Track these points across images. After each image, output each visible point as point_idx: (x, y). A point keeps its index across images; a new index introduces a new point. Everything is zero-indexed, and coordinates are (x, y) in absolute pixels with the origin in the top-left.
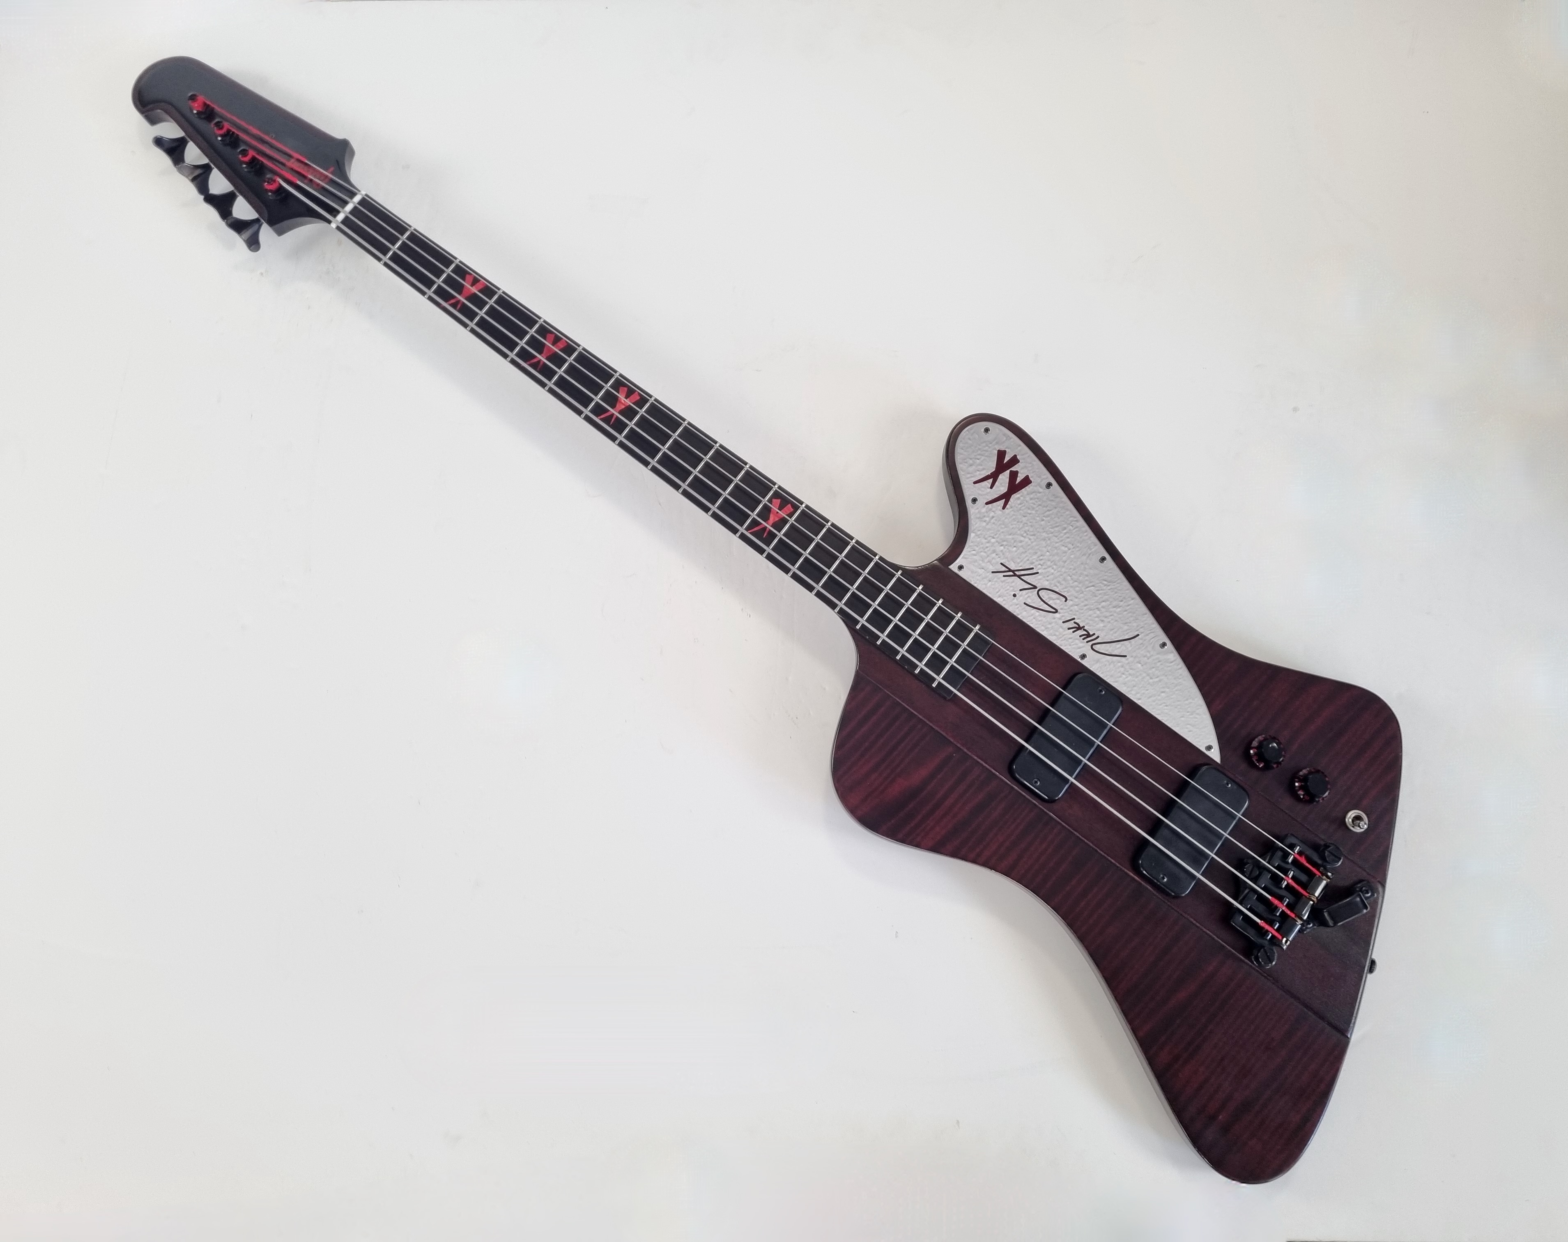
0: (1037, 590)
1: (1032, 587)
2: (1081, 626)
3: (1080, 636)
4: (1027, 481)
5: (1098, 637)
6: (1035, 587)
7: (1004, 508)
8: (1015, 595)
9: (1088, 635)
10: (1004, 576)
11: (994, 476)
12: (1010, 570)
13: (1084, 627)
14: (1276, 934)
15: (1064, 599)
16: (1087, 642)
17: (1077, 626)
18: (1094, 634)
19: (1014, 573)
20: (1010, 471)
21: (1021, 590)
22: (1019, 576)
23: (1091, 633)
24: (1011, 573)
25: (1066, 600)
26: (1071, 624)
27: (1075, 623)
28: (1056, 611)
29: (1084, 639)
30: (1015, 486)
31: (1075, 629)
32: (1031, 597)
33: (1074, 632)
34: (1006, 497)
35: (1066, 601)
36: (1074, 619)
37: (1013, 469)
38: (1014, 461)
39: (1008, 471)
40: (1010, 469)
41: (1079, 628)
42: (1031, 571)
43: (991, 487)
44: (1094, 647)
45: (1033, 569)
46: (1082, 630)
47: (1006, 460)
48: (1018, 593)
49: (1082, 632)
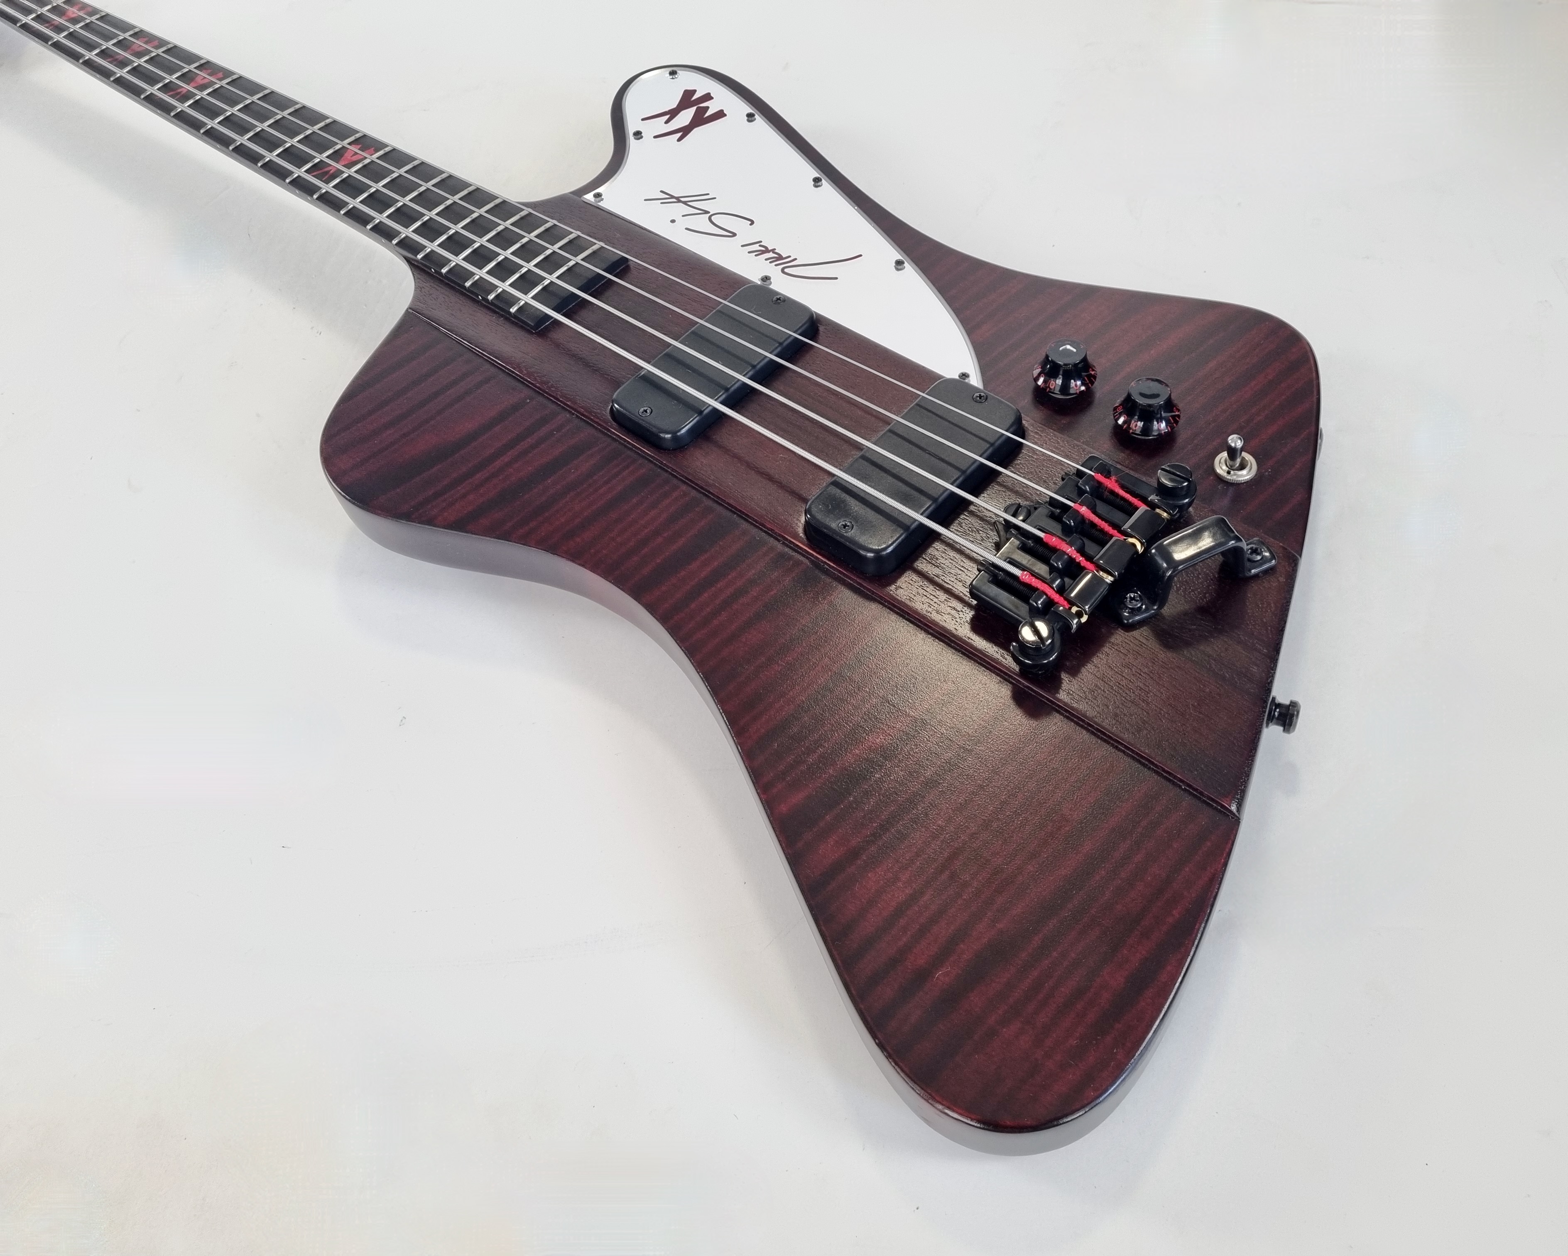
0: (708, 215)
1: (702, 212)
2: (770, 249)
3: (766, 260)
4: (720, 114)
6: (707, 212)
7: (679, 140)
8: (673, 221)
9: (780, 257)
10: (662, 203)
11: (673, 114)
12: (672, 197)
13: (775, 249)
14: (1056, 597)
16: (776, 265)
17: (763, 249)
18: (789, 257)
19: (678, 200)
21: (684, 216)
22: (685, 203)
23: (784, 256)
24: (674, 200)
25: (752, 223)
26: (756, 247)
27: (760, 246)
28: (734, 235)
29: (771, 262)
30: (700, 119)
31: (760, 252)
32: (696, 221)
33: (756, 255)
36: (761, 242)
37: (702, 105)
38: (708, 97)
39: (695, 108)
40: (698, 106)
41: (767, 251)
42: (705, 197)
43: (667, 122)
44: (786, 270)
45: (708, 194)
46: (771, 253)
47: (694, 98)
48: (679, 219)
49: (771, 255)
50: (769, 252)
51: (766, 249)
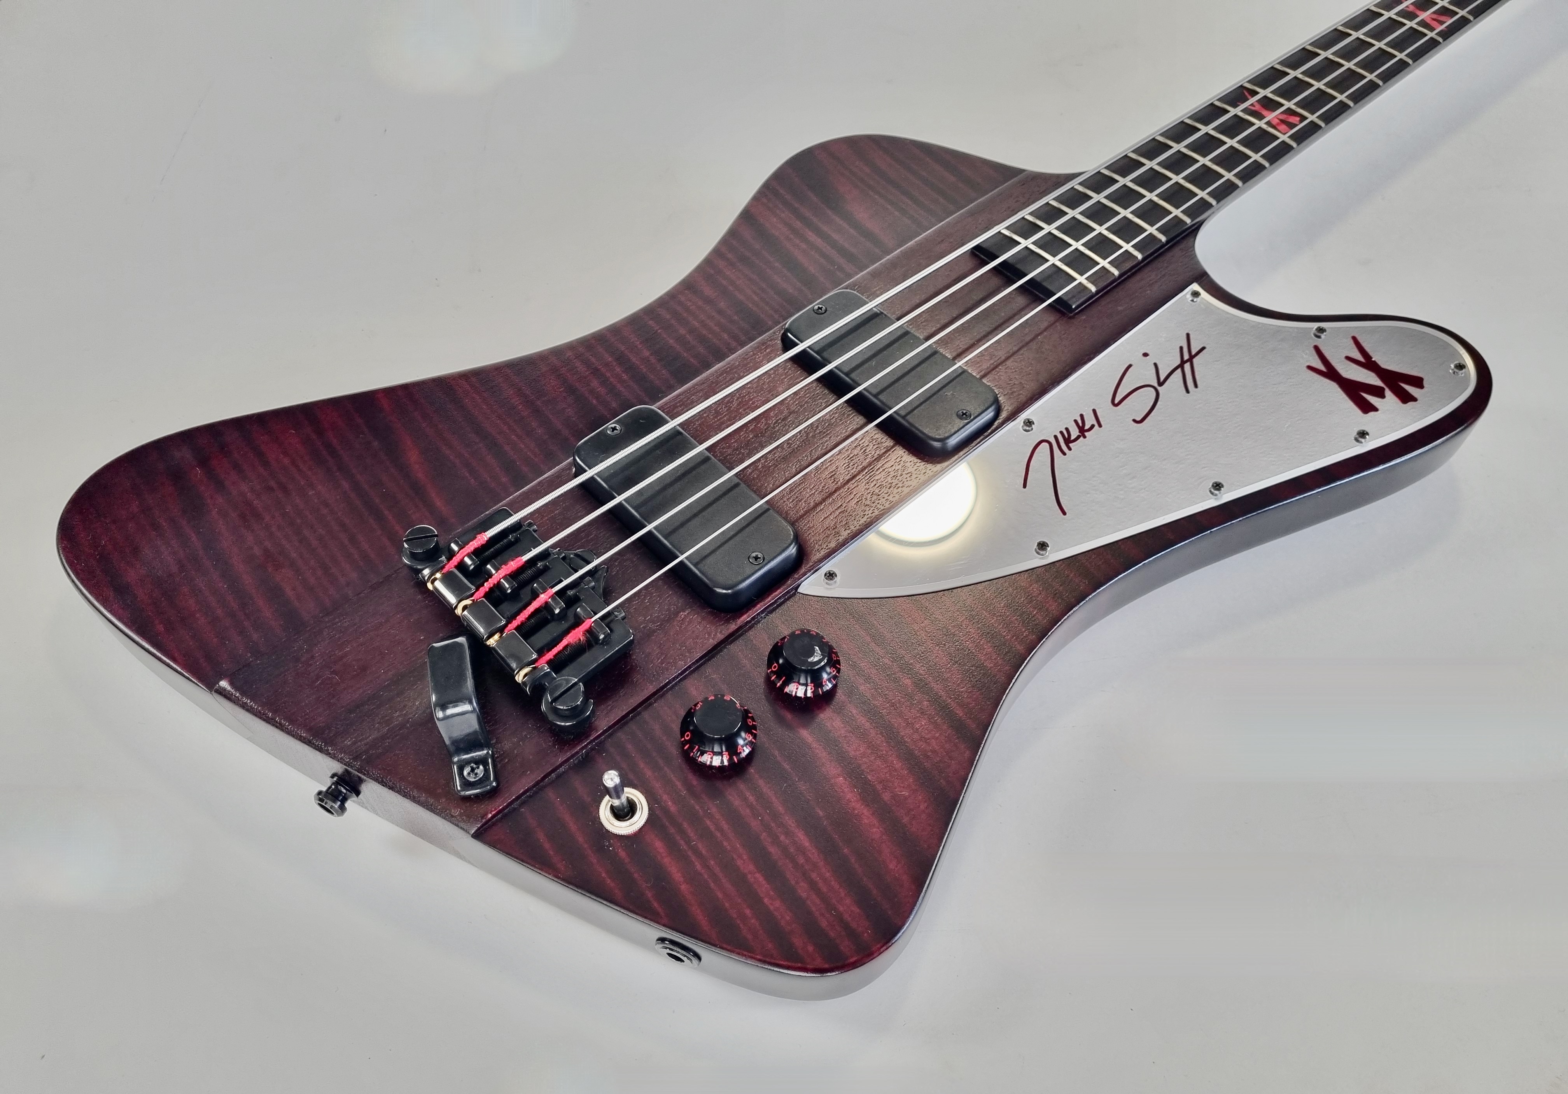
0: (1156, 385)
1: (1162, 379)
4: (1367, 407)
5: (1064, 454)
6: (1161, 384)
7: (1310, 368)
8: (1145, 354)
9: (1068, 441)
10: (1181, 348)
11: (1369, 364)
12: (1192, 356)
13: (1085, 437)
15: (1138, 419)
16: (1056, 437)
17: (1087, 427)
18: (1070, 449)
19: (1187, 361)
21: (1155, 365)
22: (1180, 366)
23: (1071, 444)
24: (1187, 358)
25: (1137, 422)
26: (1090, 421)
28: (1116, 405)
29: (1061, 433)
30: (1353, 389)
31: (1081, 425)
32: (1144, 374)
33: (1076, 421)
34: (1331, 373)
35: (1134, 421)
36: (1100, 426)
37: (1388, 393)
39: (1382, 385)
40: (1385, 387)
41: (1083, 431)
42: (1190, 384)
43: (1348, 358)
44: (1045, 446)
45: (1196, 386)
46: (1079, 434)
47: (1404, 385)
48: (1150, 360)
49: (1075, 433)
50: (1080, 432)
51: (1087, 430)
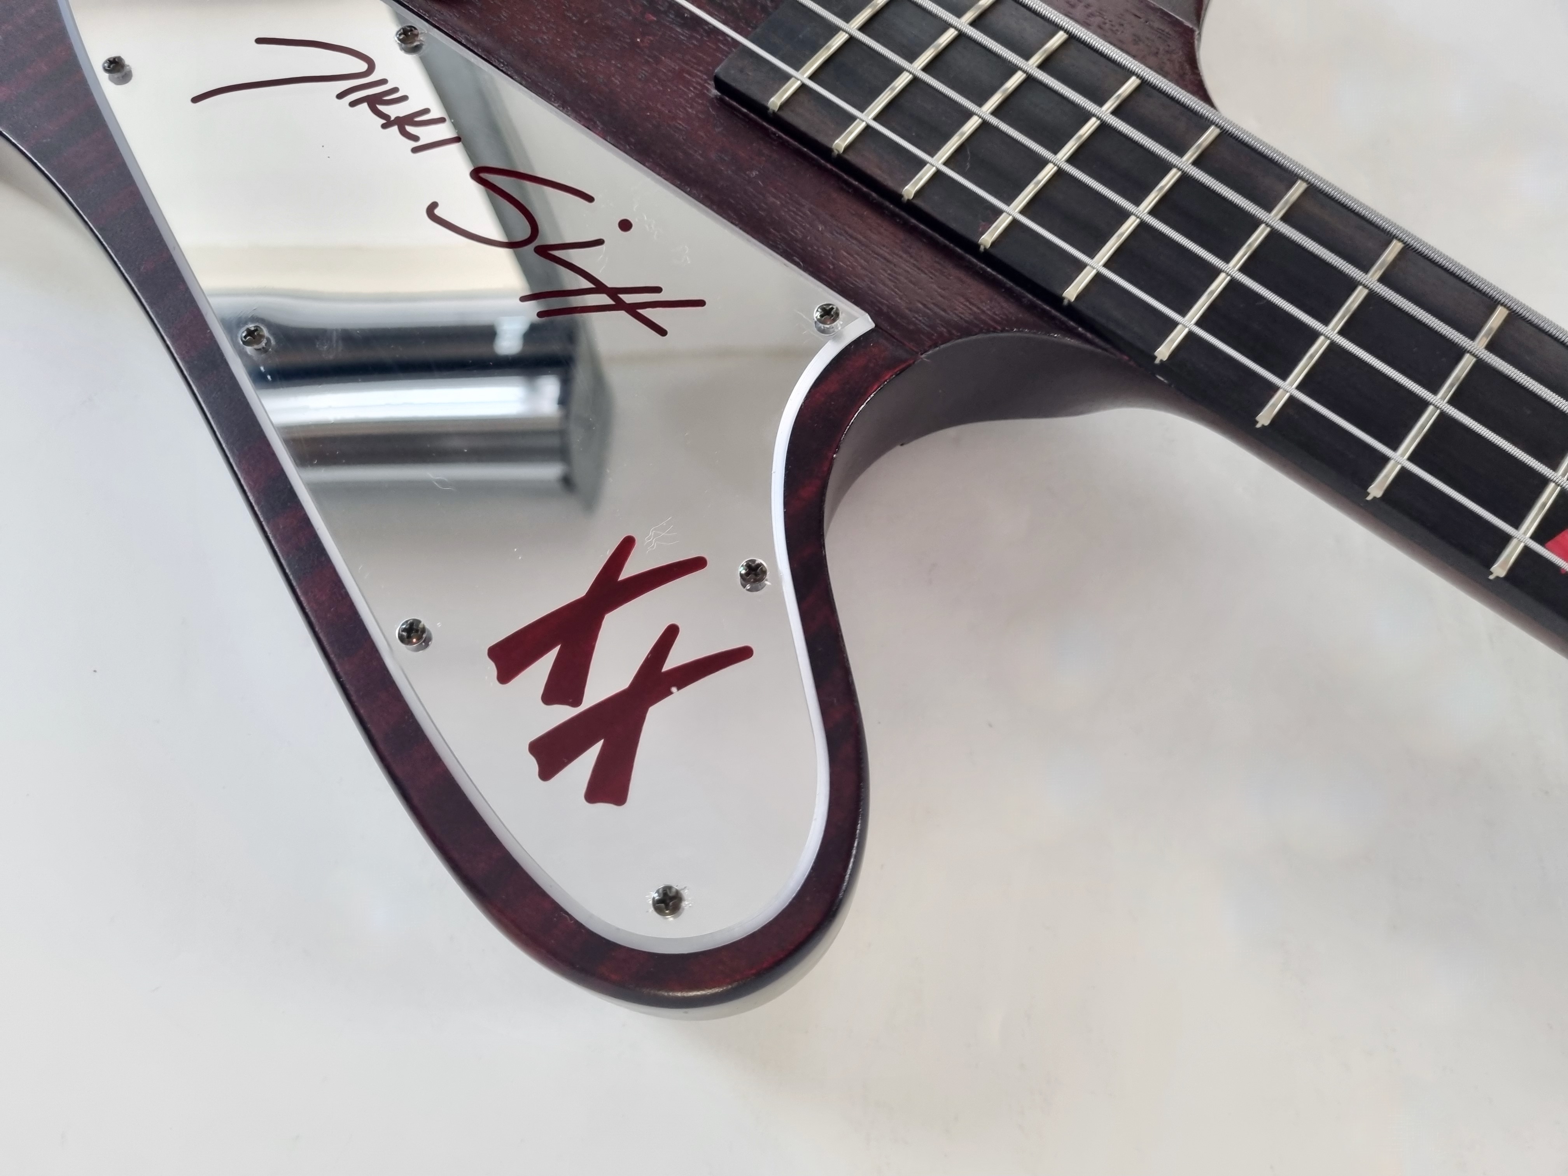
0: (539, 240)
1: (557, 253)
2: (395, 129)
3: (404, 98)
5: (340, 96)
6: (542, 251)
8: (628, 224)
9: (373, 102)
10: (658, 290)
11: (654, 679)
12: (633, 310)
13: (384, 126)
15: (437, 212)
16: (384, 82)
17: (409, 127)
18: (353, 104)
19: (616, 299)
20: (576, 701)
21: (599, 243)
22: (599, 288)
23: (365, 105)
24: (628, 298)
25: (431, 208)
26: (427, 133)
27: (415, 138)
28: (476, 176)
29: (395, 90)
31: (418, 119)
33: (427, 112)
34: (613, 589)
35: (434, 205)
36: (415, 150)
37: (563, 713)
39: (588, 702)
41: (402, 123)
42: (548, 303)
43: (672, 632)
44: (363, 66)
46: (392, 118)
47: (595, 750)
48: (611, 234)
49: (394, 111)
50: (397, 118)
51: (405, 129)
